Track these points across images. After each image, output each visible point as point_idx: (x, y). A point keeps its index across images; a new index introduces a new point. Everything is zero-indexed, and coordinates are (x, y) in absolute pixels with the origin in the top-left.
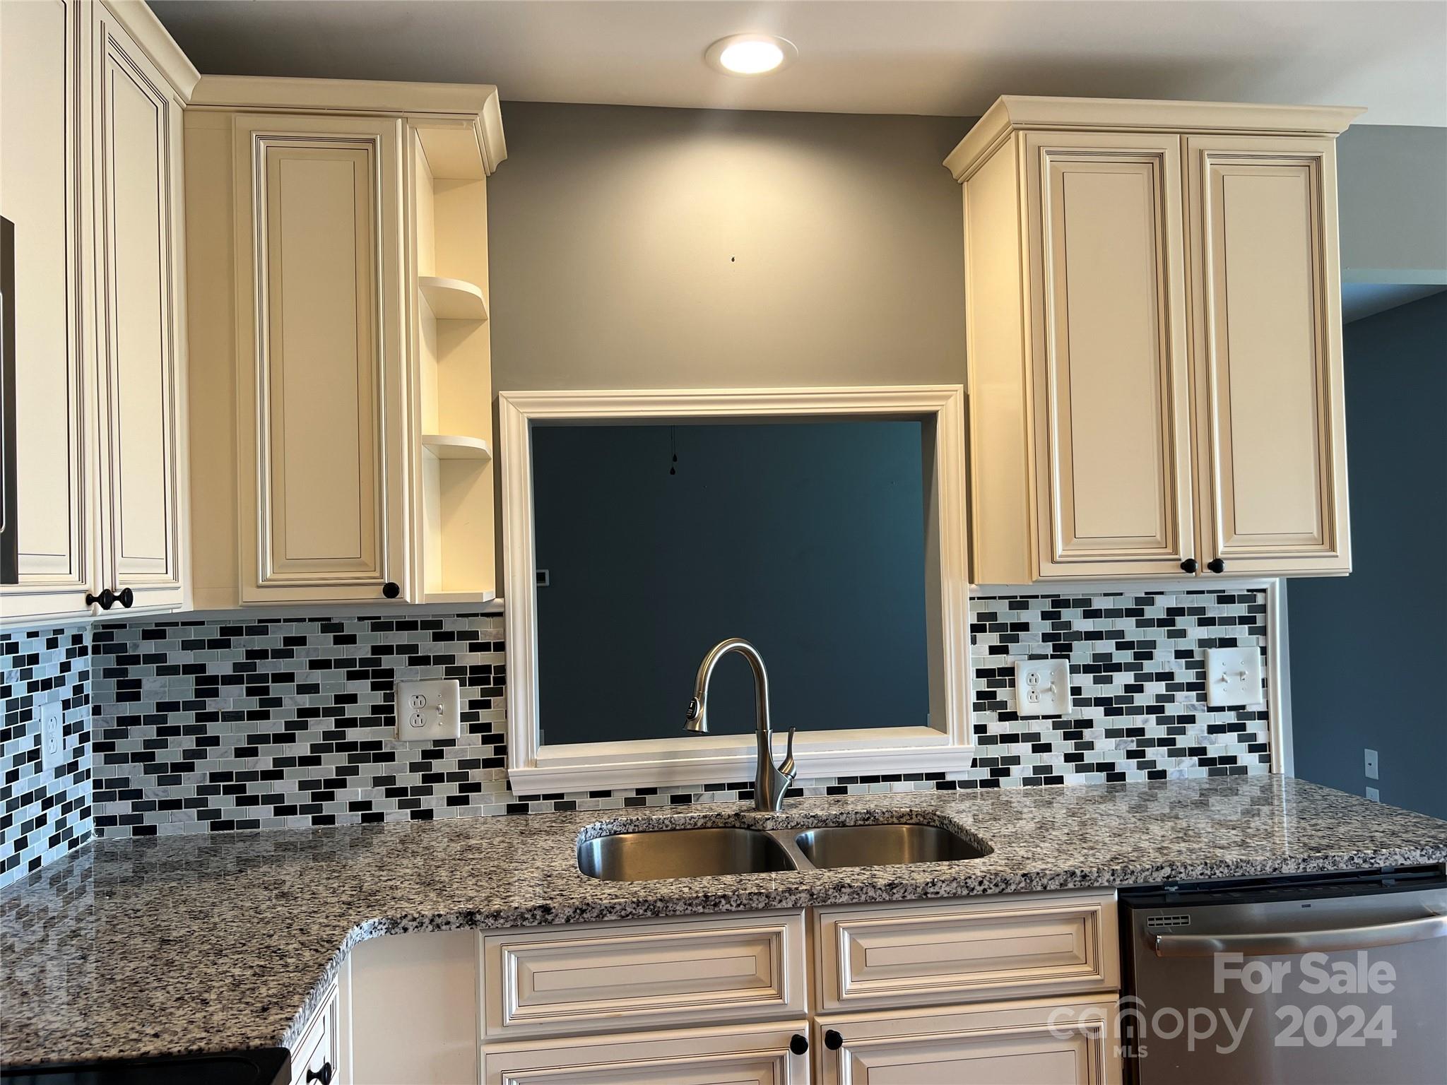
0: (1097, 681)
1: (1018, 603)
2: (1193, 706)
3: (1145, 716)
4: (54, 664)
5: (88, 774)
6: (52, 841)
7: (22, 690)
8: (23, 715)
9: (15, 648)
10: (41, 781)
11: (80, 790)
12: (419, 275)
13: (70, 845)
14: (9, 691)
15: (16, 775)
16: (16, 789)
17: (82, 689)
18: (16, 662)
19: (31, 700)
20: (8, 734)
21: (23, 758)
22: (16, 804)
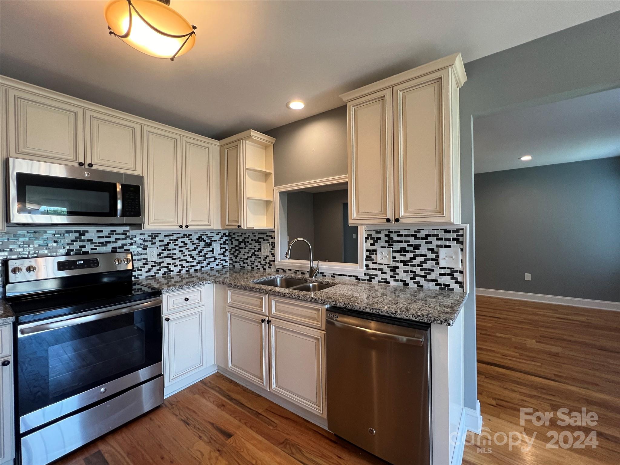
0: (401, 255)
1: (378, 232)
2: (434, 266)
3: (416, 267)
4: (218, 238)
5: (227, 256)
6: (217, 265)
7: (209, 241)
8: (209, 245)
9: (207, 234)
10: (214, 255)
11: (225, 258)
12: (246, 168)
13: (222, 266)
14: (205, 241)
15: (207, 254)
16: (207, 256)
17: (226, 242)
18: (207, 237)
19: (211, 243)
20: (205, 247)
21: (209, 251)
22: (207, 258)
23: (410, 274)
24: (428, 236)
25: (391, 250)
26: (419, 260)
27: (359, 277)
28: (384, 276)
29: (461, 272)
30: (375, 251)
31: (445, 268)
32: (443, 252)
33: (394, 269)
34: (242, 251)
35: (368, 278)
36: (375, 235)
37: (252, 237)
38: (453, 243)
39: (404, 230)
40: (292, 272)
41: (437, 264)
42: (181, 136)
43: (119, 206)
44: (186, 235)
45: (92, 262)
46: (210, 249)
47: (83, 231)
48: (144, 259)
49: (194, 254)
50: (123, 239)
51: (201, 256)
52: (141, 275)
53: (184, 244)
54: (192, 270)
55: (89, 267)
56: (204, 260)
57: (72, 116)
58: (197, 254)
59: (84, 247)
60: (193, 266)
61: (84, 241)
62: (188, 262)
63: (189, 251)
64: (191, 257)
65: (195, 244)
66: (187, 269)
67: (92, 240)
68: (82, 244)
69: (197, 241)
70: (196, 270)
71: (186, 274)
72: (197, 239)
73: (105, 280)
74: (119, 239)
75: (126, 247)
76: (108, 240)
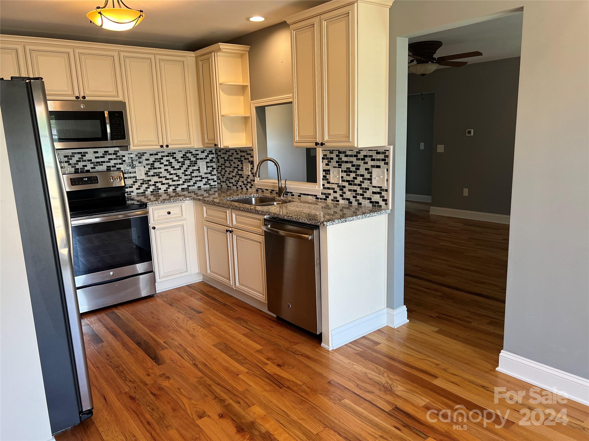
0: (347, 175)
1: (331, 152)
2: (369, 185)
3: (357, 186)
4: (203, 156)
5: (215, 175)
6: (204, 184)
7: (194, 159)
8: (194, 163)
9: (192, 152)
10: (201, 174)
11: (213, 177)
12: (219, 83)
13: (210, 186)
14: (190, 159)
15: (193, 173)
16: (193, 175)
17: (213, 160)
18: (192, 155)
19: (197, 161)
20: (190, 166)
21: (195, 170)
22: (193, 177)
23: (353, 193)
24: (365, 156)
25: (340, 169)
26: (360, 179)
27: (318, 197)
28: (335, 195)
29: (386, 190)
30: (329, 171)
31: (375, 187)
32: (375, 171)
33: (342, 188)
34: (228, 170)
35: (324, 197)
36: (329, 156)
37: (235, 155)
38: (382, 163)
39: (350, 150)
40: (269, 191)
41: (371, 183)
42: (155, 54)
43: (109, 130)
44: (170, 153)
45: (93, 179)
46: (196, 168)
47: (84, 153)
48: (133, 177)
49: (180, 172)
50: (115, 159)
51: (187, 175)
52: (132, 192)
53: (169, 163)
54: (179, 189)
55: (92, 183)
56: (190, 179)
57: (66, 55)
58: (183, 173)
59: (86, 166)
60: (179, 185)
61: (85, 161)
62: (174, 181)
63: (174, 170)
64: (177, 176)
65: (180, 162)
66: (173, 187)
67: (91, 160)
68: (84, 163)
69: (182, 160)
70: (183, 189)
71: (173, 192)
72: (182, 157)
73: (104, 195)
74: (111, 159)
75: (117, 166)
76: (103, 160)
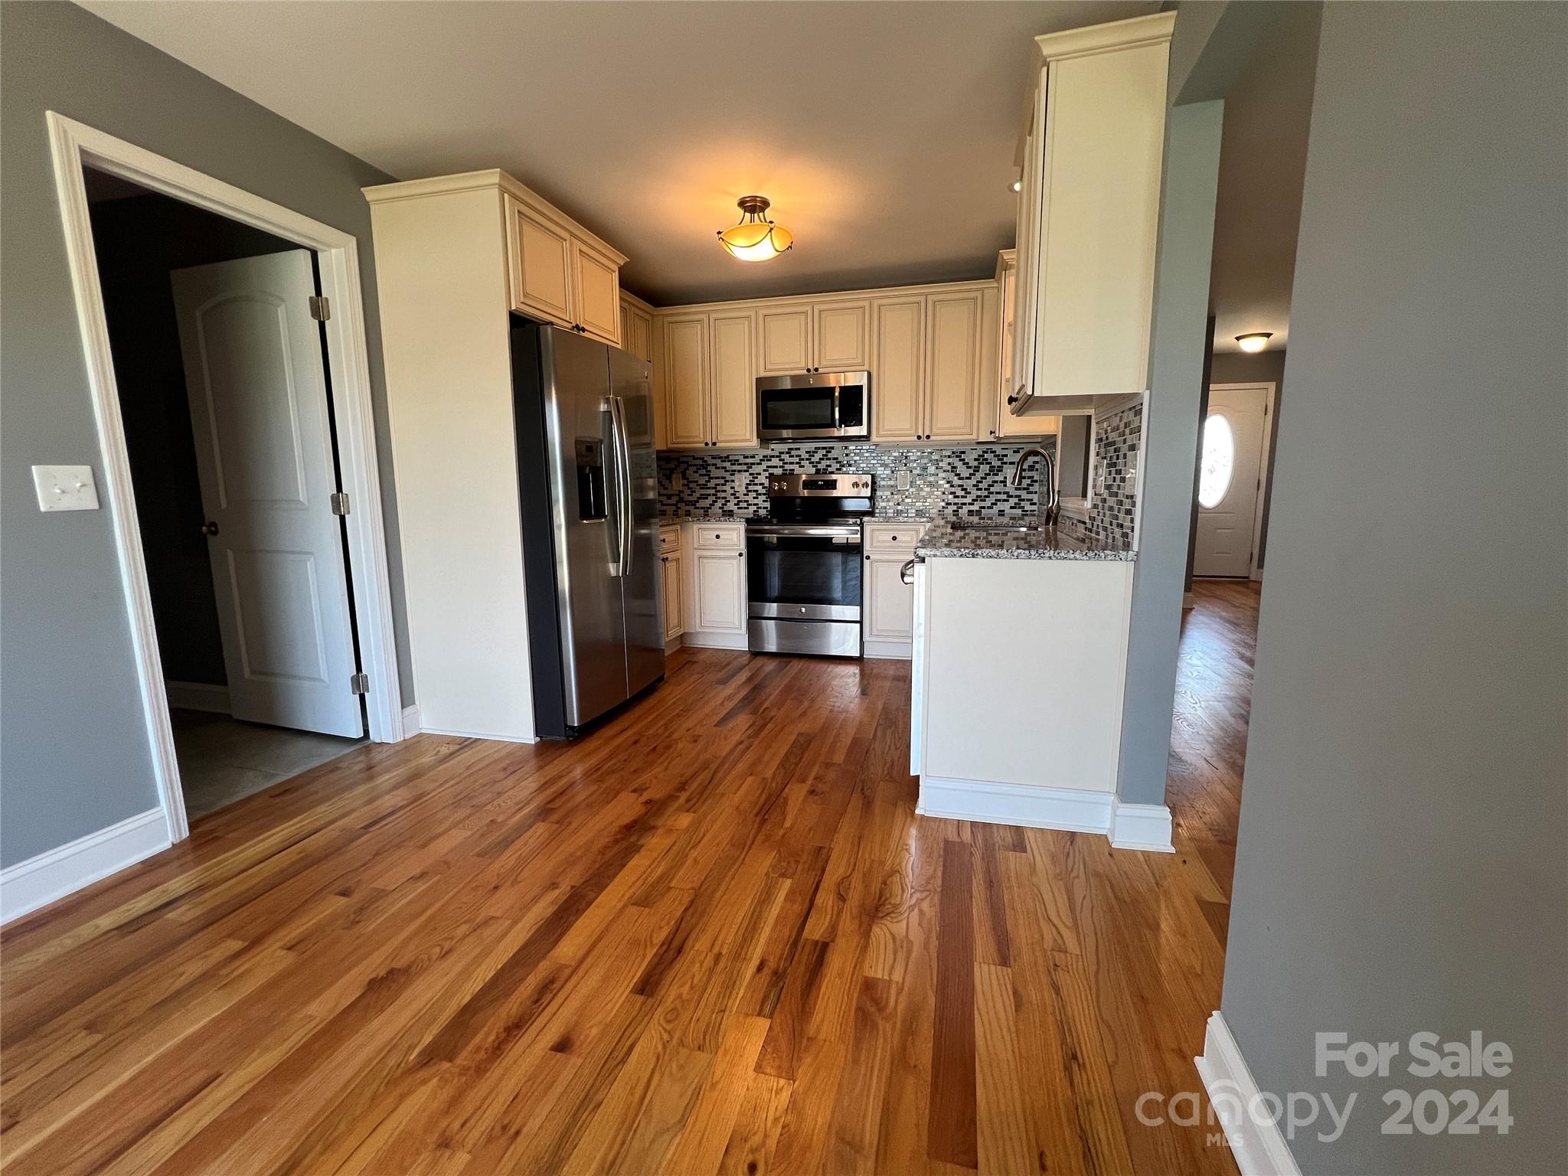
4: (1016, 458)
5: (1036, 493)
6: (1011, 508)
7: (998, 463)
8: (997, 471)
9: (995, 452)
10: (1007, 489)
14: (991, 463)
15: (993, 486)
16: (992, 489)
19: (1002, 467)
20: (989, 474)
43: (837, 416)
44: (955, 452)
45: (830, 483)
46: (1000, 478)
47: (830, 448)
49: (968, 484)
51: (981, 489)
55: (828, 489)
58: (974, 486)
65: (971, 467)
69: (976, 463)
70: (971, 513)
72: (975, 460)
